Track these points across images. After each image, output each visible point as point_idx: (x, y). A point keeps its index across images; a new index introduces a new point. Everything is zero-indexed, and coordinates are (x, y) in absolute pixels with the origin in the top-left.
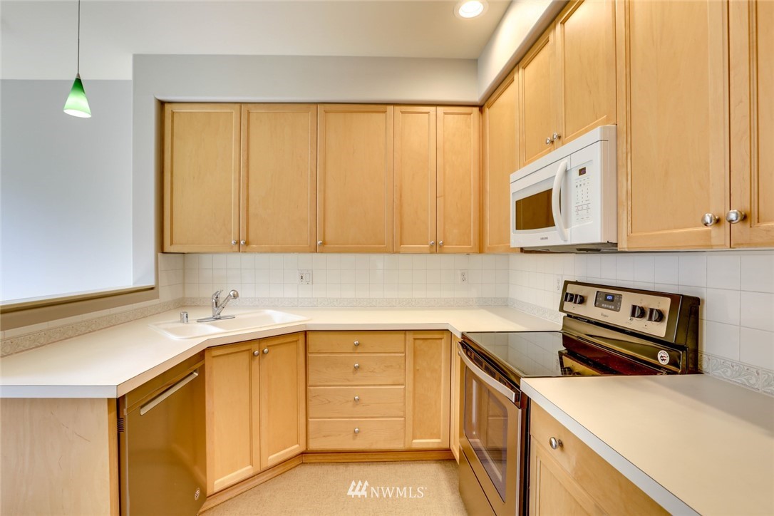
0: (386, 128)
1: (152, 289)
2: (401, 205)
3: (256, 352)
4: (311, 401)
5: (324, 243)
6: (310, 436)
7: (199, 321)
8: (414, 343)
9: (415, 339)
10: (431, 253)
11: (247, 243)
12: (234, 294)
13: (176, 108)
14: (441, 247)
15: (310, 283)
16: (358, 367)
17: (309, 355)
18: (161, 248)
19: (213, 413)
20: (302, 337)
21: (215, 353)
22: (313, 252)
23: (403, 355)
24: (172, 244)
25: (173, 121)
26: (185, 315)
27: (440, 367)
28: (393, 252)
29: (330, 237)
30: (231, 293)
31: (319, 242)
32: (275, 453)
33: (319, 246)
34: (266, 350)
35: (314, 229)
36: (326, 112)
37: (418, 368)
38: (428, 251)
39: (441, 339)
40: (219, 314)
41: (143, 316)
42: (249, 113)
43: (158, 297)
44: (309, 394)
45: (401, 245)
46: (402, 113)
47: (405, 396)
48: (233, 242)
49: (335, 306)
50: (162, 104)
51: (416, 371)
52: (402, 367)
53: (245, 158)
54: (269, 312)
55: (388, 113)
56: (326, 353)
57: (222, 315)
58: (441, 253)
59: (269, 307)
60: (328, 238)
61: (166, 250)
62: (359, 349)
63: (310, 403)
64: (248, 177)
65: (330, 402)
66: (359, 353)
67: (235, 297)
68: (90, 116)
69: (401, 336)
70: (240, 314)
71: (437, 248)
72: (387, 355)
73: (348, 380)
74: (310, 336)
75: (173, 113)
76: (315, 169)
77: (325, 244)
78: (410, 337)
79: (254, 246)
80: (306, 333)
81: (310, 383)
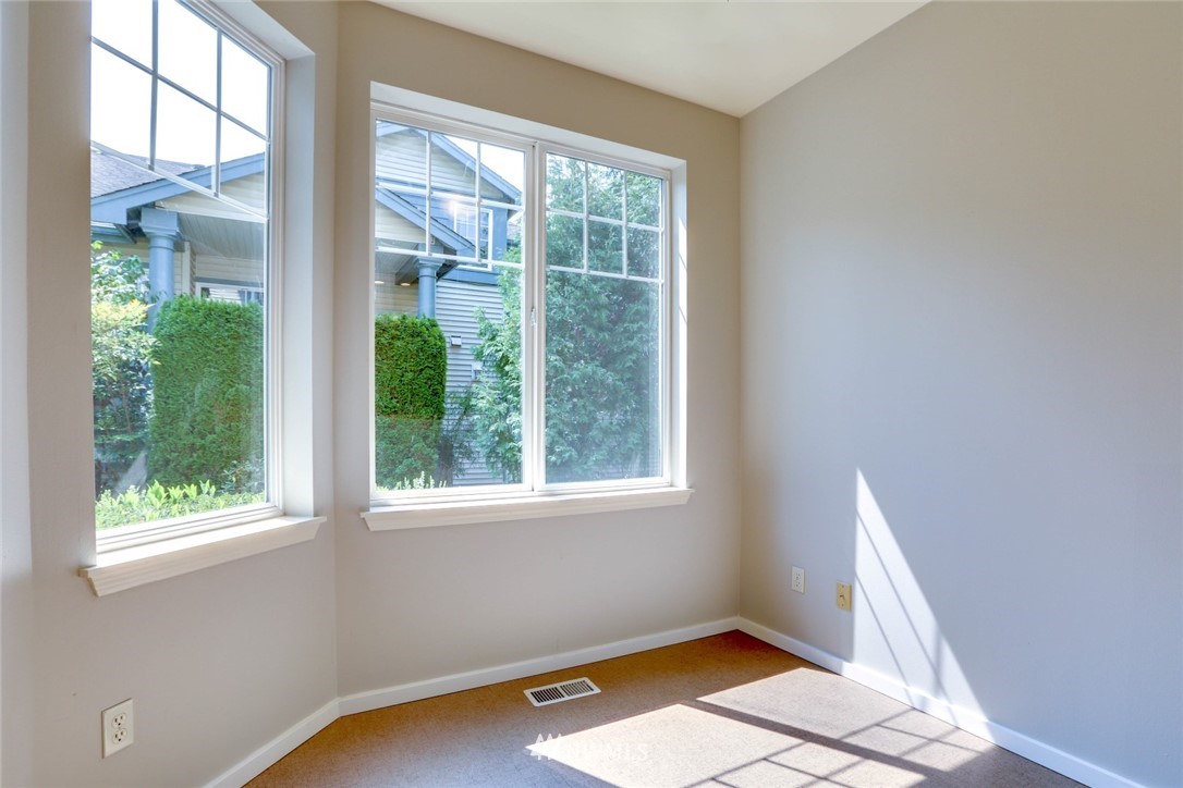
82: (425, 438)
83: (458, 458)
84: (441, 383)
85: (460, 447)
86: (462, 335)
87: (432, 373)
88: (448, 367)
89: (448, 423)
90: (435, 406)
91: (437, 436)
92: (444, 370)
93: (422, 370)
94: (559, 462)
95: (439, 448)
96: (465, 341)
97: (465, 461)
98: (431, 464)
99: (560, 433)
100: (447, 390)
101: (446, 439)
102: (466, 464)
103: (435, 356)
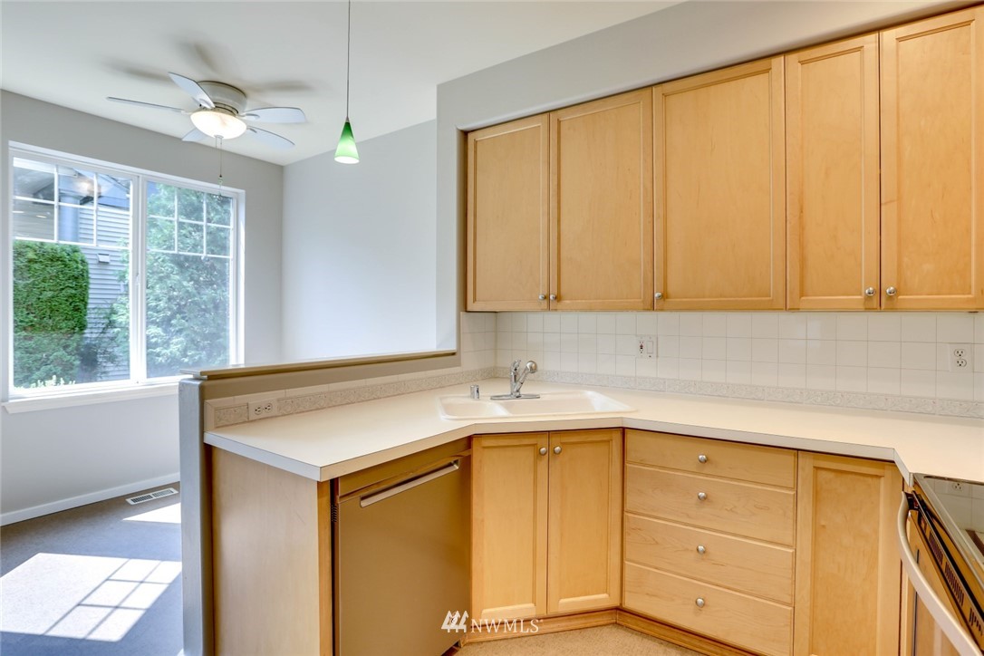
0: (771, 97)
1: (453, 354)
2: (802, 226)
3: (543, 450)
4: (629, 534)
5: (664, 296)
6: (626, 587)
7: (495, 398)
8: (815, 477)
9: (817, 468)
10: (868, 309)
11: (558, 298)
12: (531, 367)
13: (479, 136)
14: (890, 298)
15: (654, 355)
16: (705, 498)
17: (627, 465)
18: (463, 306)
19: (483, 521)
20: (617, 437)
21: (487, 442)
22: (648, 310)
23: (792, 493)
24: (475, 300)
25: (475, 152)
26: (476, 390)
27: (876, 532)
28: (786, 309)
29: (673, 287)
30: (528, 365)
31: (656, 295)
32: (572, 597)
33: (658, 300)
34: (558, 448)
35: (650, 275)
36: (665, 95)
37: (823, 523)
38: (862, 307)
39: (878, 477)
40: (518, 391)
41: (440, 386)
42: (559, 122)
43: (459, 365)
44: (626, 524)
45: (802, 295)
46: (802, 63)
47: (794, 569)
48: (540, 297)
49: (691, 393)
50: (465, 134)
51: (818, 530)
52: (790, 514)
53: (556, 183)
54: (590, 393)
55: (774, 69)
56: (653, 466)
57: (522, 392)
58: (893, 309)
59: (591, 387)
60: (672, 289)
61: (469, 309)
62: (708, 469)
63: (627, 538)
64: (559, 208)
65: (657, 543)
66: (707, 475)
67: (533, 370)
68: (357, 161)
69: (789, 459)
70: (547, 394)
71: (881, 300)
72: (760, 487)
73: (688, 516)
74: (630, 436)
75: (476, 142)
76: (650, 185)
77: (667, 298)
78: (807, 464)
79: (568, 302)
80: (623, 430)
81: (627, 507)
82: (65, 347)
83: (101, 362)
84: (84, 301)
85: (104, 353)
86: (110, 253)
87: (74, 292)
88: (91, 286)
89: (90, 334)
90: (76, 319)
91: (78, 345)
92: (86, 288)
93: (63, 289)
94: (190, 363)
95: (81, 355)
96: (113, 259)
97: (109, 364)
98: (72, 369)
99: (193, 341)
100: (89, 306)
101: (88, 347)
102: (110, 367)
103: (76, 278)
